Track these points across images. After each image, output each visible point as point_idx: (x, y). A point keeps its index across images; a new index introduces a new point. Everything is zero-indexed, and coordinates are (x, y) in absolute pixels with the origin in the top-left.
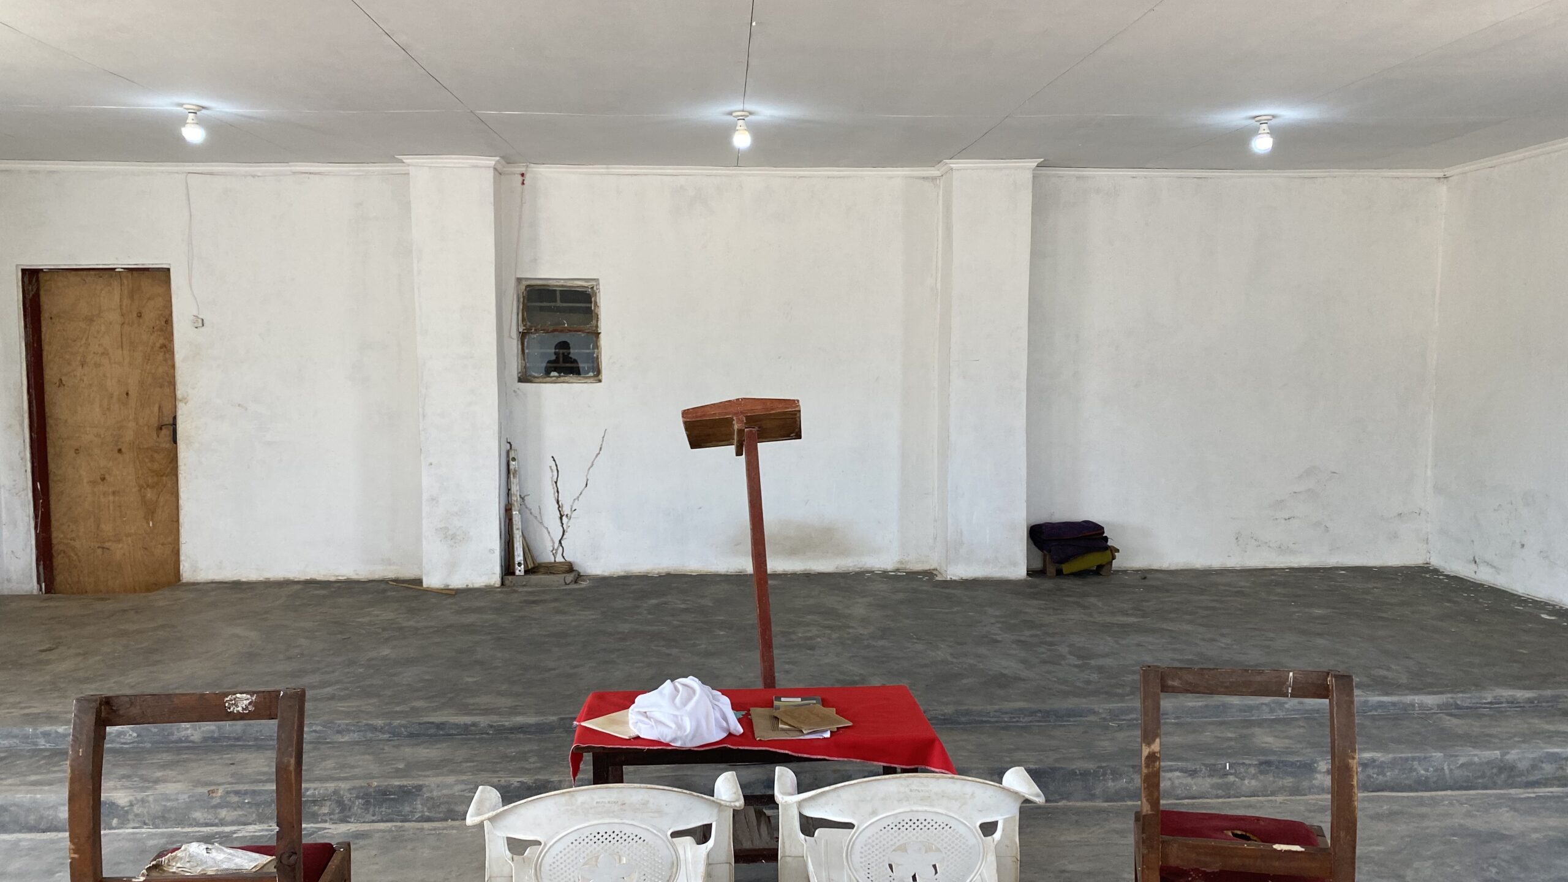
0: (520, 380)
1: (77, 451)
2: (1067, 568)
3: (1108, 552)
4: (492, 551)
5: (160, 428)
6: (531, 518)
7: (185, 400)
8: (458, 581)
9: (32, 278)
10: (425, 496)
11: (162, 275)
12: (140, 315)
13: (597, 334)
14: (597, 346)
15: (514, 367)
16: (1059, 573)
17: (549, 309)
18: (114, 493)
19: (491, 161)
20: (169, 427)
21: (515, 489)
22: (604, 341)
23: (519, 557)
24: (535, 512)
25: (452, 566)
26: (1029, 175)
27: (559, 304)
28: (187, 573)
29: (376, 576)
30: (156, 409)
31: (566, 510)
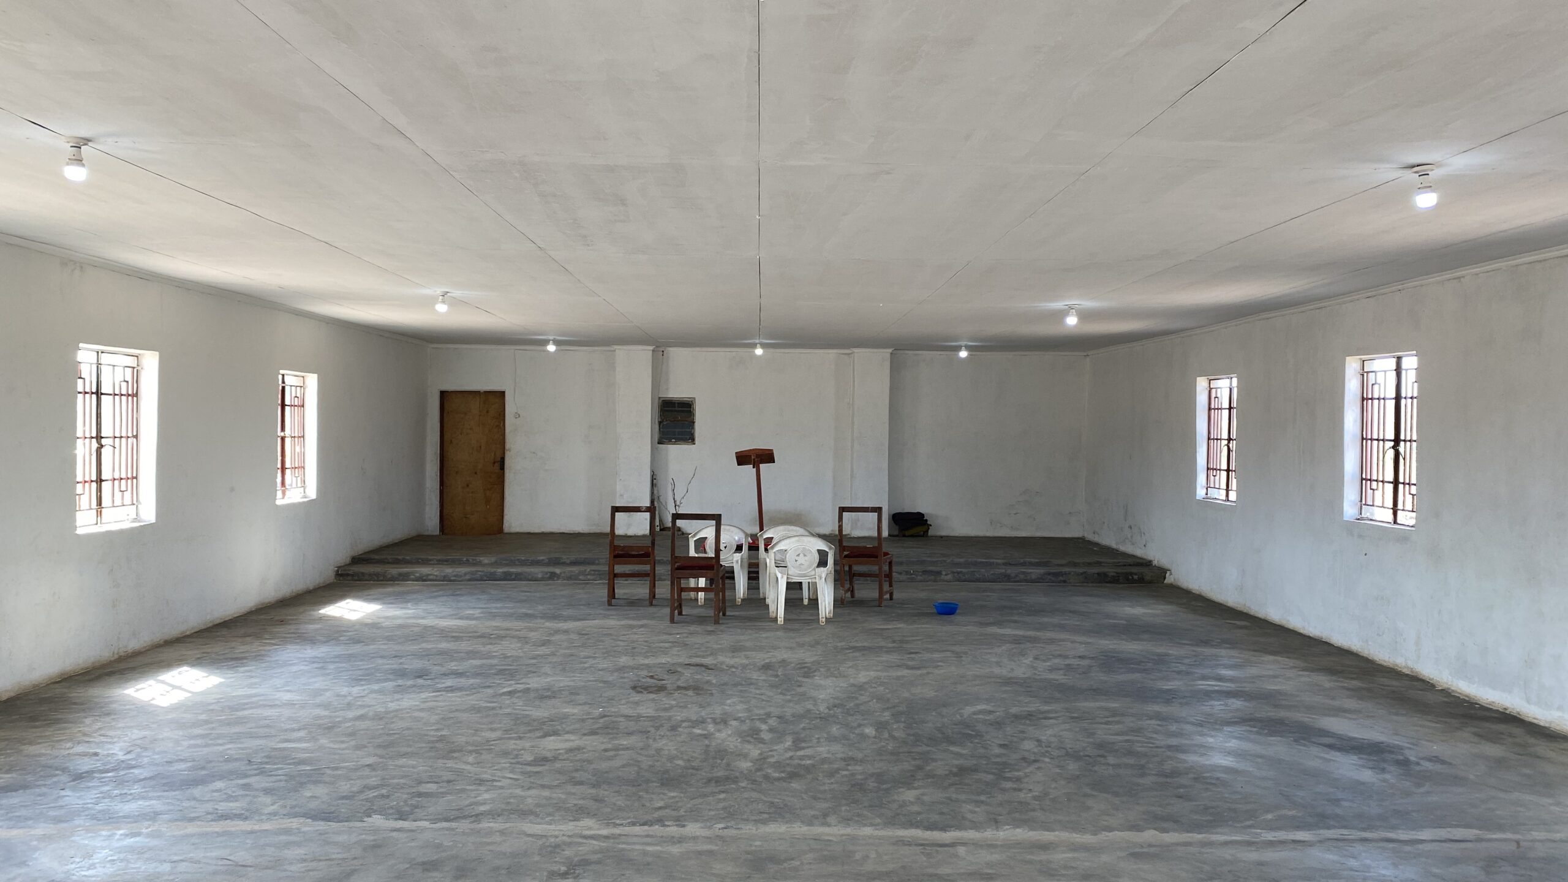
0: (658, 443)
1: (457, 473)
2: (907, 533)
3: (926, 527)
4: (646, 519)
5: (494, 463)
6: (662, 507)
7: (509, 450)
8: (631, 532)
9: (443, 394)
10: (618, 495)
11: (502, 394)
12: (487, 412)
13: (694, 423)
14: (693, 428)
15: (657, 440)
16: (904, 536)
17: (672, 411)
18: (472, 492)
19: (651, 348)
20: (501, 463)
21: (655, 492)
22: (697, 426)
23: (657, 523)
24: (664, 504)
25: (629, 526)
26: (888, 355)
27: (676, 409)
28: (506, 529)
29: (592, 532)
30: (493, 455)
31: (678, 503)
